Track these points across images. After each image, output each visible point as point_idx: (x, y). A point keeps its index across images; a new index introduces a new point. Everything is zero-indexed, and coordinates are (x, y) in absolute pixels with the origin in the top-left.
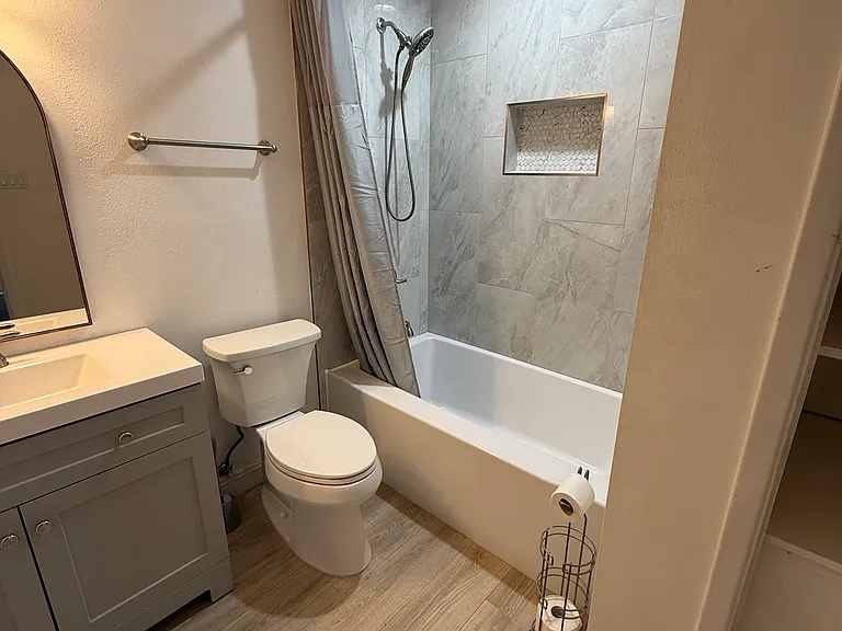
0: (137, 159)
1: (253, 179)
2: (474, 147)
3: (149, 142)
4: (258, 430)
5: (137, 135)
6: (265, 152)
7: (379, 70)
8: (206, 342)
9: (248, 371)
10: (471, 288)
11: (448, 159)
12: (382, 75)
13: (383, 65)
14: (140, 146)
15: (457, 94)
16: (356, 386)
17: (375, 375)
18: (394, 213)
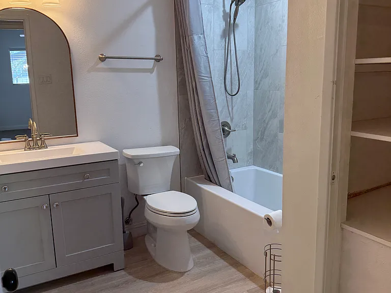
0: (102, 65)
1: (152, 73)
2: (277, 52)
3: (107, 58)
4: (144, 197)
5: (102, 55)
6: (158, 60)
7: (222, 14)
8: (124, 150)
9: (142, 165)
10: (276, 136)
11: (264, 59)
12: (223, 16)
13: (224, 11)
14: (103, 59)
15: (268, 22)
16: (198, 184)
17: (211, 181)
18: (230, 92)
